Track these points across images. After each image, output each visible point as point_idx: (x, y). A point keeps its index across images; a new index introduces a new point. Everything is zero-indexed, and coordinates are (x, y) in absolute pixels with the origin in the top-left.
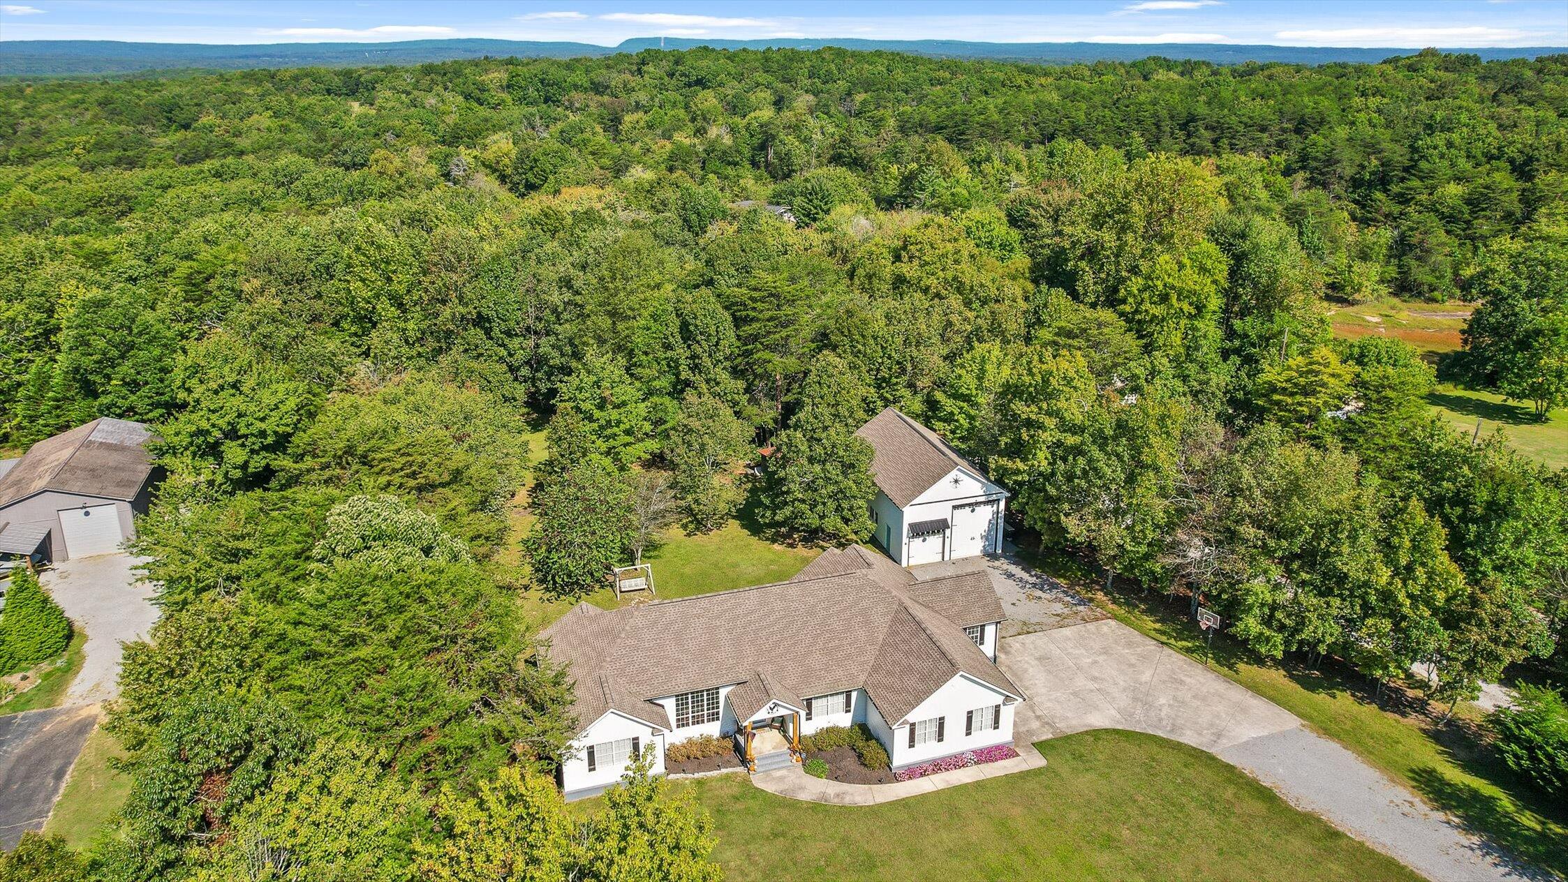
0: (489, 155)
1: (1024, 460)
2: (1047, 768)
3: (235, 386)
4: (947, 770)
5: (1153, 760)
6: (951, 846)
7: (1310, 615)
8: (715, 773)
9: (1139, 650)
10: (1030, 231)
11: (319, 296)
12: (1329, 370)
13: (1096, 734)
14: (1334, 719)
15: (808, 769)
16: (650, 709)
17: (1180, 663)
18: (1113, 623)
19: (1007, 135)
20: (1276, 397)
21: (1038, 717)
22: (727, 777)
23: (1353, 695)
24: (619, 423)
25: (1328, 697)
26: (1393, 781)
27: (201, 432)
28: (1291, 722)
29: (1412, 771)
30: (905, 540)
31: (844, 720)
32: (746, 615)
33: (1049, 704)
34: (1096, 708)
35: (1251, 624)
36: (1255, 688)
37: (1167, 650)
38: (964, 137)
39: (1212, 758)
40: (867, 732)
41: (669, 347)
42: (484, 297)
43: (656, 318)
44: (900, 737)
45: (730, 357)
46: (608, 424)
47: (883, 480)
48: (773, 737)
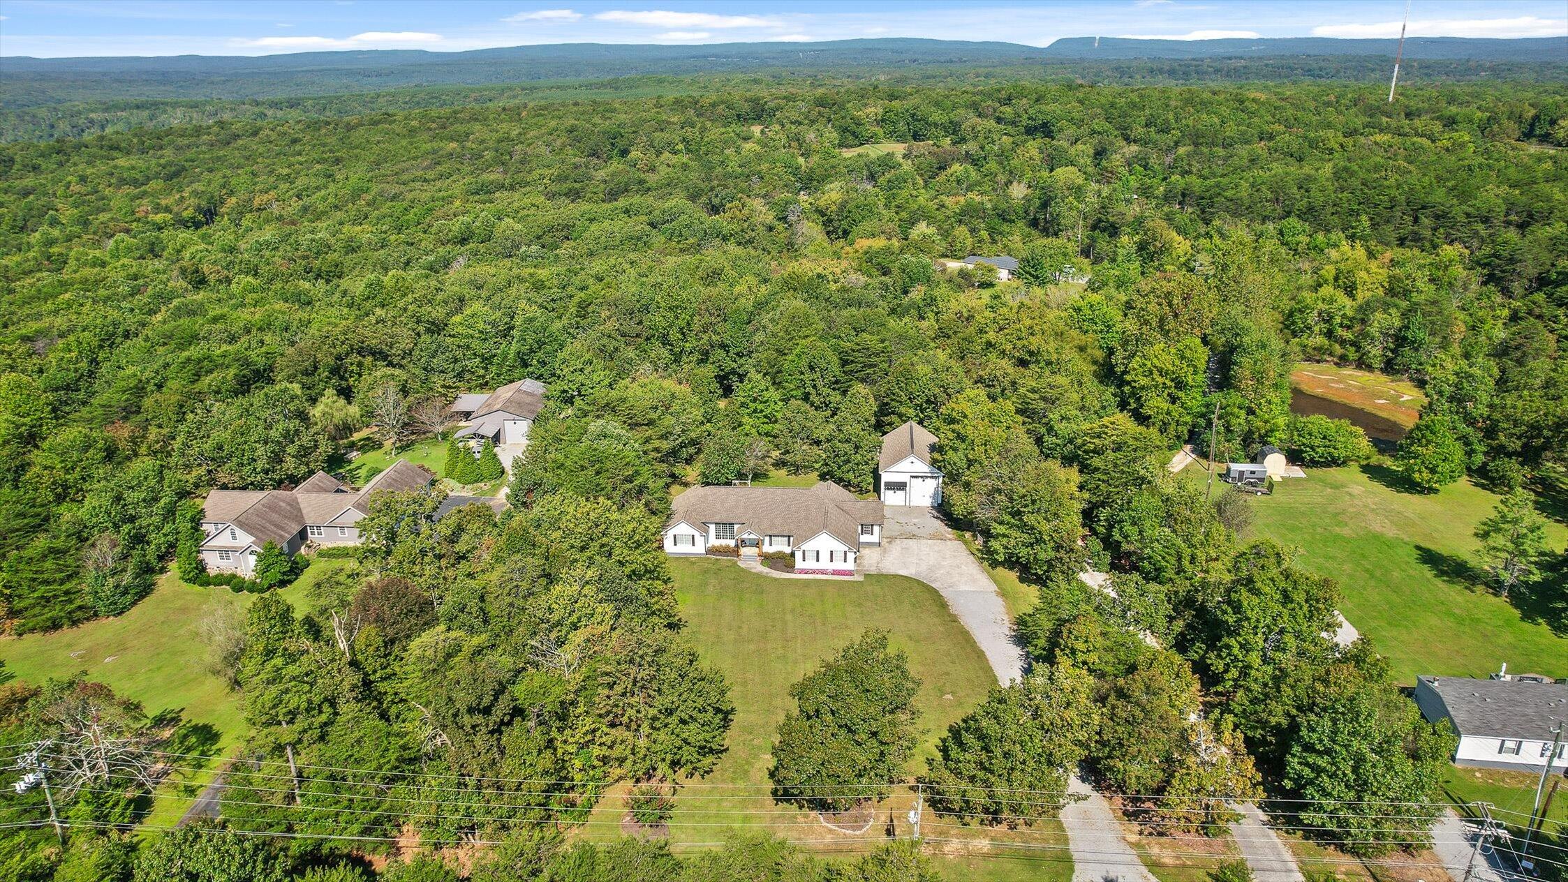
0: (822, 203)
2: (861, 582)
3: (581, 370)
4: (817, 573)
8: (724, 558)
11: (640, 323)
14: (1015, 593)
15: (762, 563)
16: (703, 526)
18: (957, 542)
21: (877, 567)
22: (729, 560)
24: (762, 411)
26: (1007, 613)
27: (564, 391)
28: (992, 589)
30: (883, 491)
31: (788, 550)
32: (751, 498)
34: (907, 568)
37: (970, 556)
39: (937, 593)
40: (793, 555)
41: (802, 373)
42: (726, 332)
43: (799, 356)
44: (799, 555)
45: (837, 382)
46: (755, 411)
47: (882, 458)
48: (755, 550)
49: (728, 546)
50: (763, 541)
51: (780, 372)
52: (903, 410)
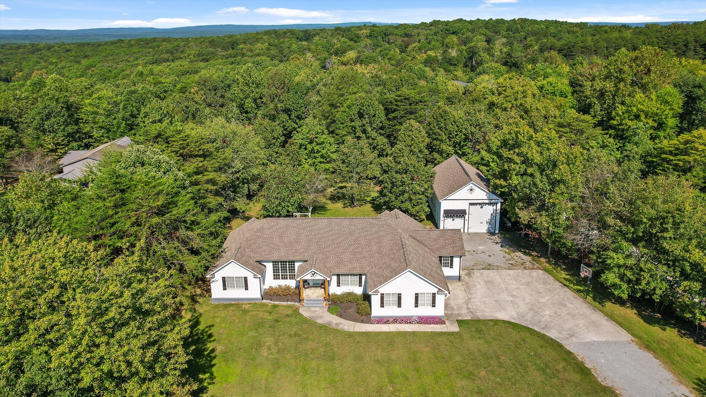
0: (345, 60)
1: (505, 180)
2: (457, 333)
4: (400, 323)
5: (523, 340)
6: (379, 359)
7: (645, 274)
8: (285, 303)
9: (548, 286)
10: (578, 88)
11: (223, 97)
12: (701, 141)
13: (496, 322)
14: (658, 342)
15: (330, 310)
16: (258, 266)
17: (570, 296)
18: (541, 272)
19: (596, 52)
20: (663, 156)
21: (468, 308)
22: (290, 306)
23: (679, 331)
24: (318, 152)
25: (659, 330)
26: (680, 382)
28: (625, 336)
29: (699, 379)
30: (442, 218)
31: (359, 291)
32: (318, 230)
33: (479, 303)
34: (505, 309)
35: (611, 277)
36: (611, 317)
37: (566, 289)
38: (572, 53)
39: (560, 346)
40: (367, 298)
41: (352, 121)
42: (289, 100)
43: (349, 107)
44: (375, 300)
45: (382, 128)
46: (312, 151)
47: (437, 188)
48: (320, 292)
49: (288, 288)
50: (329, 282)
51: (334, 122)
52: (444, 147)
